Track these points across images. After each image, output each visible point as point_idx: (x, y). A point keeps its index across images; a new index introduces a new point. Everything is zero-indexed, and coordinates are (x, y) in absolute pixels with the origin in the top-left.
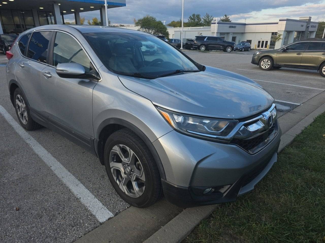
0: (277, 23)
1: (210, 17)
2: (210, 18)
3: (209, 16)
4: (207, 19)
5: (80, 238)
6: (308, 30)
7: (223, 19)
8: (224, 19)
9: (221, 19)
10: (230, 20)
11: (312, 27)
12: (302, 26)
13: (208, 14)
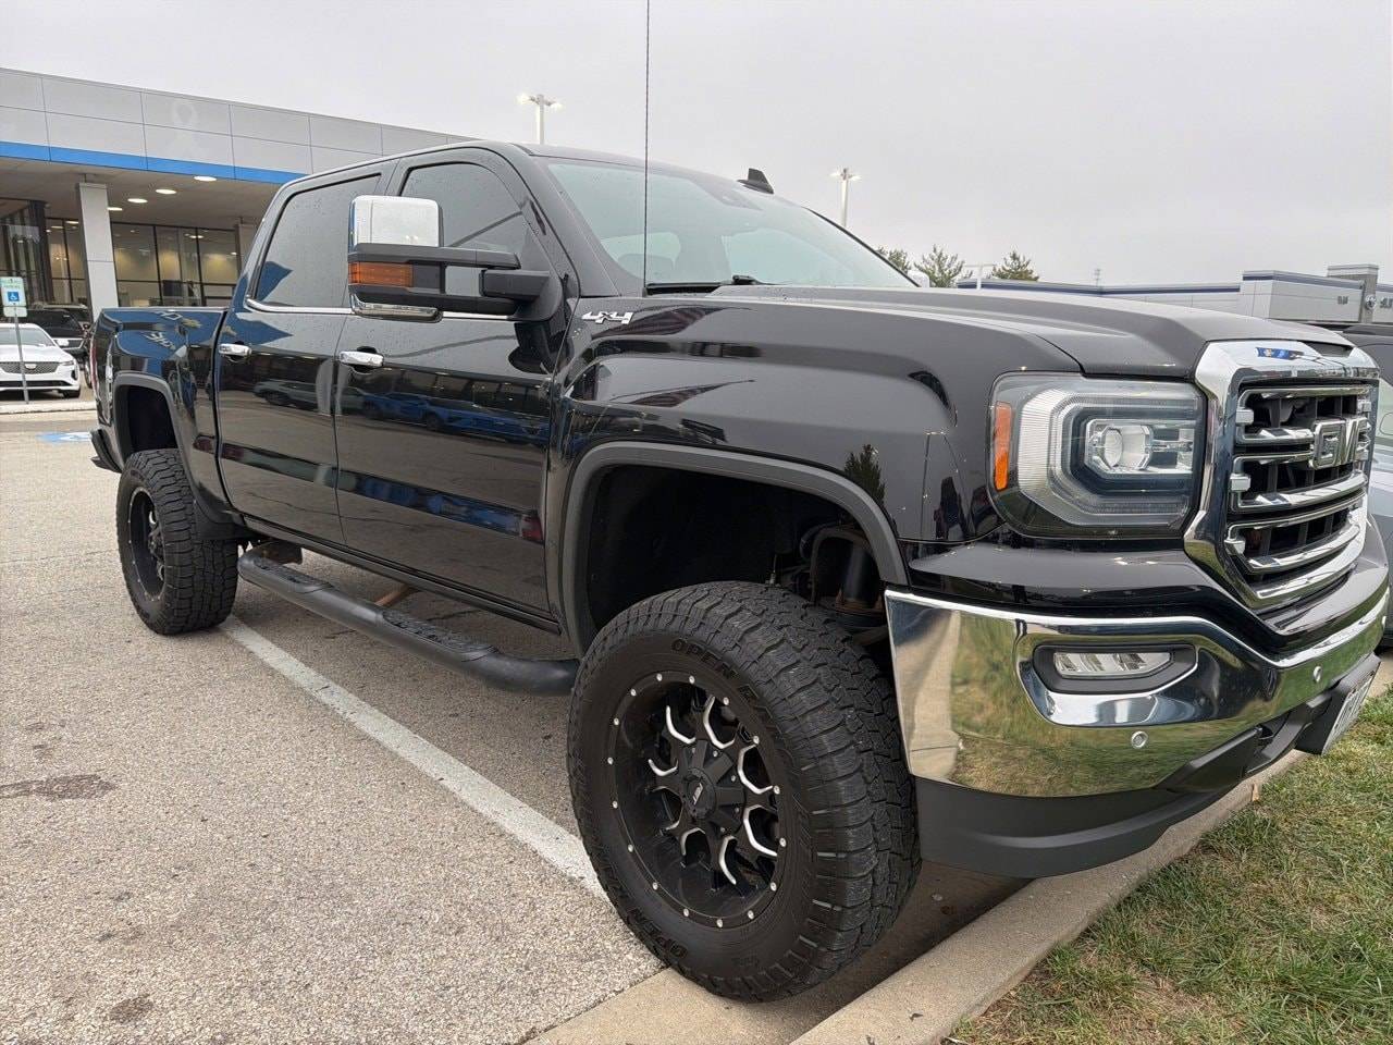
0: (1237, 290)
1: (948, 260)
2: (949, 266)
3: (944, 255)
4: (937, 267)
5: (617, 993)
6: (1371, 317)
7: (1004, 269)
8: (1008, 268)
9: (994, 270)
10: (1034, 275)
11: (1384, 304)
12: (1343, 301)
13: (938, 251)
